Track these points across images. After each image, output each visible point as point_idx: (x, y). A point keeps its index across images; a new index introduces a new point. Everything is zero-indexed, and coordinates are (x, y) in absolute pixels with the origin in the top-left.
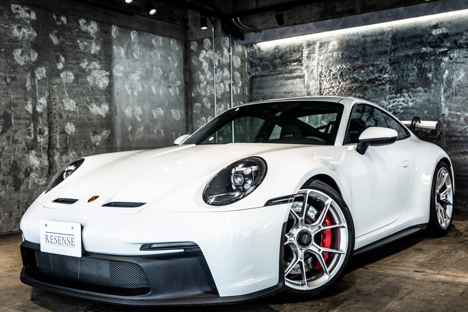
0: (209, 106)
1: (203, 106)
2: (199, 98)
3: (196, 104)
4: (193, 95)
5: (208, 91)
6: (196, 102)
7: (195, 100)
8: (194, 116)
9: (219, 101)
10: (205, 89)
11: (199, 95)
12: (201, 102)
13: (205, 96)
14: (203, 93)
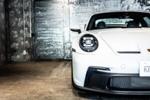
0: (19, 13)
1: (16, 13)
2: (13, 8)
3: (12, 12)
4: (9, 7)
5: (19, 5)
6: (11, 10)
7: (11, 9)
8: (10, 17)
9: (25, 10)
10: (17, 4)
11: (13, 7)
12: (14, 10)
13: (17, 8)
14: (16, 6)
